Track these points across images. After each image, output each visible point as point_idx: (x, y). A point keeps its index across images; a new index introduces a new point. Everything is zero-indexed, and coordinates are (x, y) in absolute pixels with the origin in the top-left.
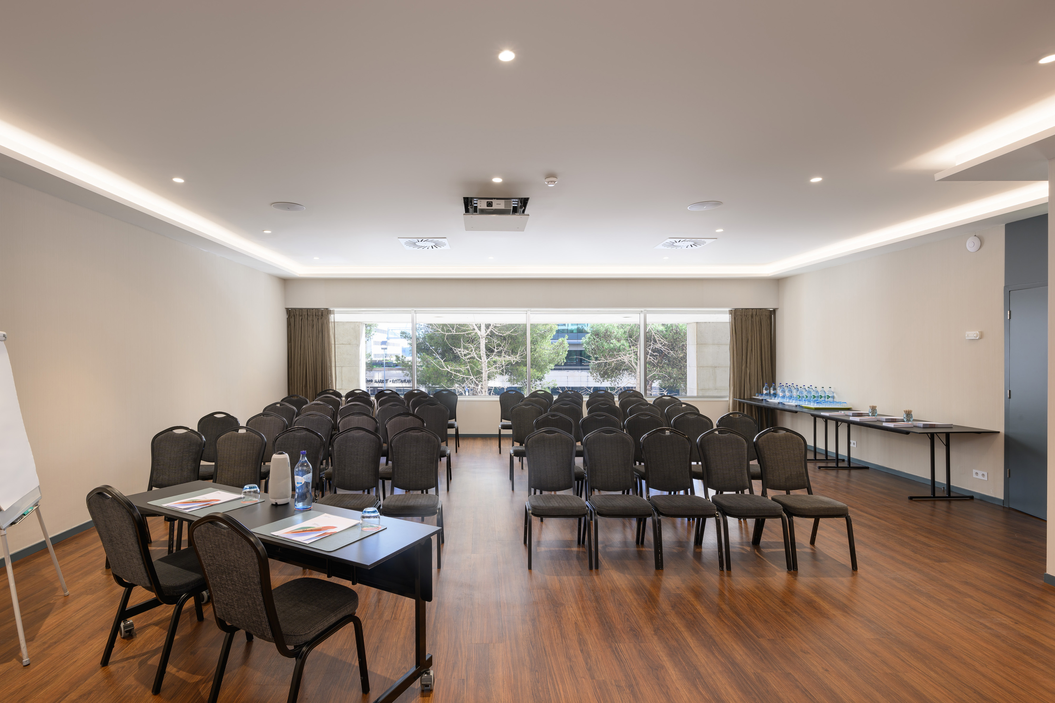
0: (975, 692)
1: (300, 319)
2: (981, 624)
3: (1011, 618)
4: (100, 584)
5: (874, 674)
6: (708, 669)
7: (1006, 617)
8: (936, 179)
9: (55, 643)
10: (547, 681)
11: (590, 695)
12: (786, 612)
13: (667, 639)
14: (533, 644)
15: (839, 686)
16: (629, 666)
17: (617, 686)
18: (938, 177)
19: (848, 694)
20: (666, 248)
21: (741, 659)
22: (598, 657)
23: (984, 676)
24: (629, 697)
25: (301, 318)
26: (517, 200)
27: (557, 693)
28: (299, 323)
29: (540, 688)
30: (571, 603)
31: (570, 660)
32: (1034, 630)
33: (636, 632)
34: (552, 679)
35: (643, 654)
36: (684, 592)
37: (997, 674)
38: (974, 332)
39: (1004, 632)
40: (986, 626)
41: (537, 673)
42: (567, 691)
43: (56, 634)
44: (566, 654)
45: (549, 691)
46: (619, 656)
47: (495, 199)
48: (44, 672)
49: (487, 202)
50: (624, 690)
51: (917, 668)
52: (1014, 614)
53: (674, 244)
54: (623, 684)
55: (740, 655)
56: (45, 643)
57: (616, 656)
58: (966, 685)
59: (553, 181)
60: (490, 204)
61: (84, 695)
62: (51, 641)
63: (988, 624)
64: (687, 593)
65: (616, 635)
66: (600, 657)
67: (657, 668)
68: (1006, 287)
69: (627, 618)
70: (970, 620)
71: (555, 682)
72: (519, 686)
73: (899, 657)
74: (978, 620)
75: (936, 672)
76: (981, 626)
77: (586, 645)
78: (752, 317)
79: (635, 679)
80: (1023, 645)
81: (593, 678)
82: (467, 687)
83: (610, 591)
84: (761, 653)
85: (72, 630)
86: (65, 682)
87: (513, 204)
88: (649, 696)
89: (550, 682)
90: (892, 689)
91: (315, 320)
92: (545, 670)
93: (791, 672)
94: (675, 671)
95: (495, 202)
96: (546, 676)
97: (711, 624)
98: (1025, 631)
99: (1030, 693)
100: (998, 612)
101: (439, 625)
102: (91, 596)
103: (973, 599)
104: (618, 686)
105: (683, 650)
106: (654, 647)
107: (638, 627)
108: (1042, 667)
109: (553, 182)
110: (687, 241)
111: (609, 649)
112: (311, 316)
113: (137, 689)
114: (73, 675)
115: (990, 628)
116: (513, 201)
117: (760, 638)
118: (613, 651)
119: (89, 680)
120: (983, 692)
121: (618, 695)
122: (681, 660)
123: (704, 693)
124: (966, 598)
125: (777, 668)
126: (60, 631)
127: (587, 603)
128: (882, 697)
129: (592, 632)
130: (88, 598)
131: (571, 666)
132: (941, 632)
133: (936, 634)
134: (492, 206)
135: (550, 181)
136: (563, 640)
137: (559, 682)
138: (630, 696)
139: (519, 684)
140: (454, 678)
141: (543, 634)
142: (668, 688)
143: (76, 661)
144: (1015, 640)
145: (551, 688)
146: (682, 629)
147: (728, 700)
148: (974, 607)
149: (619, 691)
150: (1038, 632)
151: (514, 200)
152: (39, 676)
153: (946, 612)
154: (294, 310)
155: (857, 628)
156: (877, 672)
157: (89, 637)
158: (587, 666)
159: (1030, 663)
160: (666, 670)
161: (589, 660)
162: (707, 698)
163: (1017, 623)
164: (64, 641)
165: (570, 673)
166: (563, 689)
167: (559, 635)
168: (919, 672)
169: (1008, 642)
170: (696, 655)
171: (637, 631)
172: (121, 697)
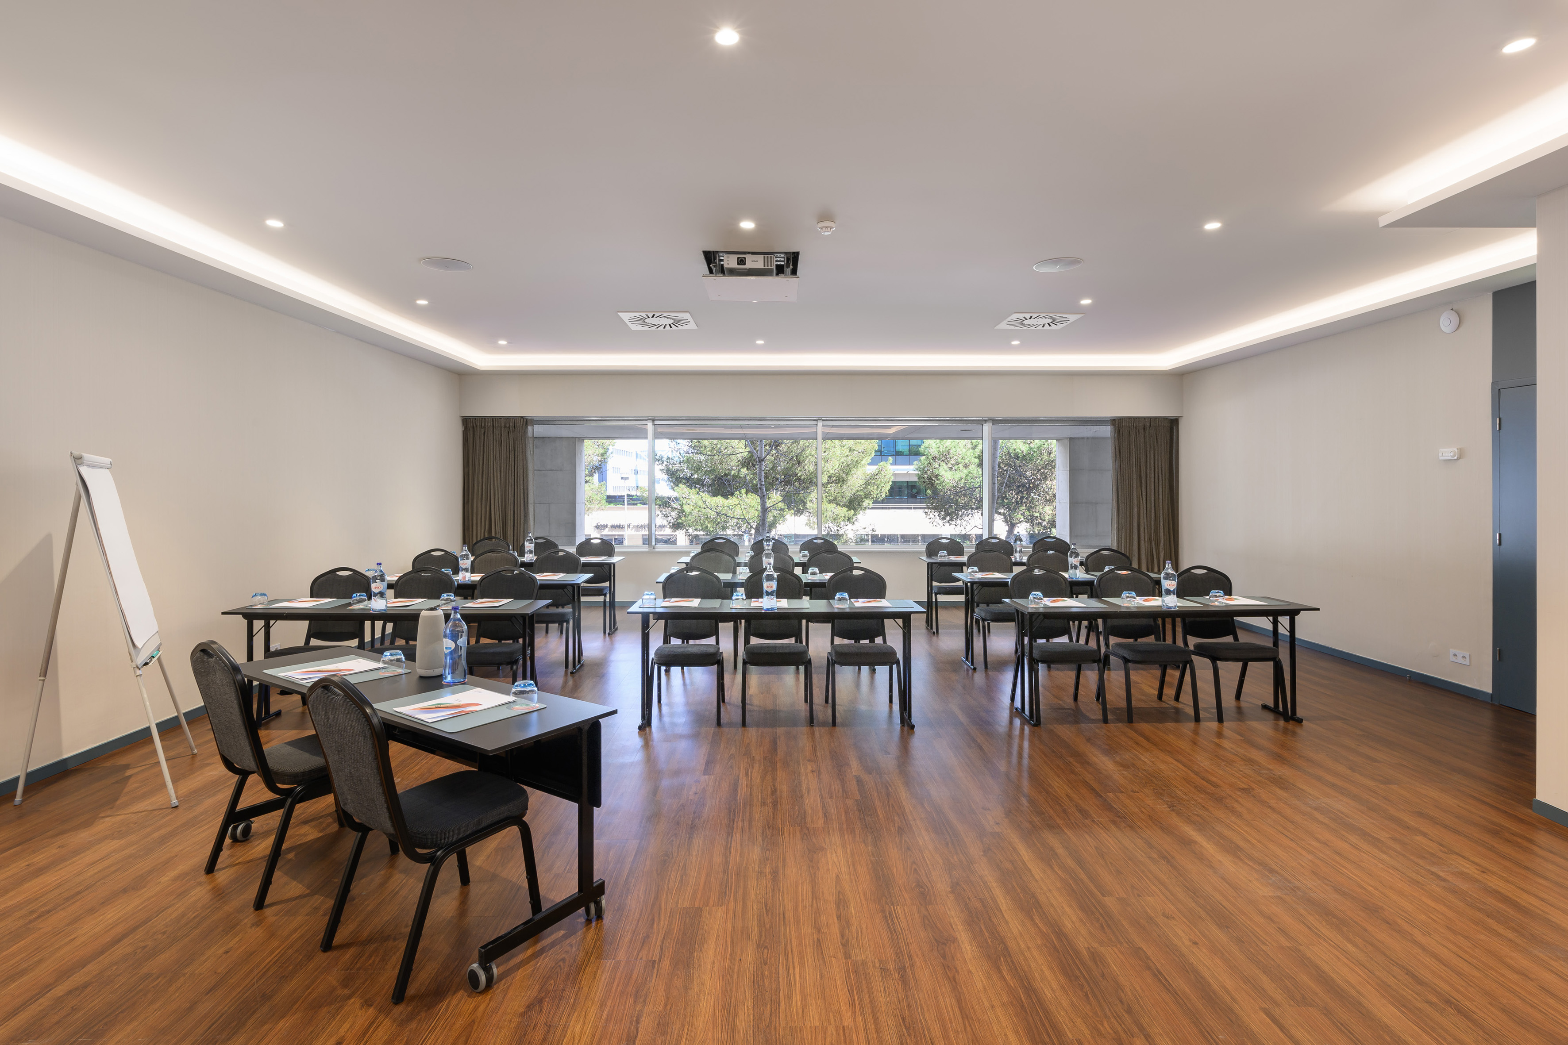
0: (1408, 973)
1: (482, 432)
2: (1433, 873)
3: (1477, 864)
4: (136, 823)
5: (1264, 948)
6: (1021, 943)
7: (1470, 863)
8: (1381, 225)
9: (49, 911)
10: (779, 963)
11: (838, 982)
12: (1150, 858)
13: (969, 898)
14: (768, 908)
15: (1209, 967)
16: (904, 939)
17: (881, 969)
18: (1383, 221)
19: (1220, 978)
20: (1012, 327)
21: (1073, 927)
22: (861, 926)
23: (1424, 949)
24: (896, 984)
25: (483, 430)
26: (782, 255)
27: (790, 980)
28: (480, 437)
29: (766, 973)
30: (837, 847)
31: (819, 931)
32: (1507, 881)
33: (925, 889)
34: (787, 959)
35: (929, 921)
36: (1006, 829)
37: (1444, 946)
38: (1451, 450)
39: (1464, 886)
40: (1439, 877)
41: (766, 951)
42: (806, 977)
43: (52, 899)
44: (815, 921)
45: (779, 977)
46: (892, 925)
47: (749, 253)
48: (22, 955)
49: (738, 258)
50: (891, 974)
51: (1328, 939)
52: (1483, 859)
53: (1024, 322)
54: (891, 966)
55: (1072, 922)
56: (33, 912)
57: (888, 924)
58: (1396, 963)
59: (829, 227)
60: (742, 260)
61: (77, 989)
62: (43, 909)
63: (1441, 874)
64: (1009, 831)
65: (894, 893)
66: (864, 927)
67: (946, 941)
68: (1494, 384)
69: (915, 869)
70: (1417, 868)
71: (791, 964)
72: (736, 970)
73: (1305, 924)
74: (1429, 868)
75: (1355, 945)
76: (1432, 876)
77: (846, 908)
78: (1144, 429)
79: (910, 957)
80: (1488, 903)
81: (847, 956)
82: (657, 972)
83: (897, 829)
84: (1104, 918)
85: (79, 893)
86: (53, 969)
87: (776, 261)
88: (926, 983)
89: (783, 963)
90: (1286, 970)
91: (504, 434)
92: (780, 945)
93: (1142, 946)
94: (971, 945)
95: (749, 258)
96: (779, 955)
97: (1037, 877)
98: (1495, 883)
99: (1486, 974)
100: (1460, 855)
101: (634, 880)
102: (118, 841)
103: (1426, 837)
104: (884, 970)
105: (989, 915)
106: (947, 910)
107: (929, 881)
108: (1510, 934)
109: (829, 229)
110: (1042, 317)
111: (880, 914)
112: (499, 428)
113: (159, 979)
114: (66, 960)
115: (1444, 880)
116: (776, 257)
117: (1105, 896)
118: (885, 917)
119: (89, 967)
120: (1419, 973)
121: (881, 983)
122: (984, 930)
123: (1008, 977)
124: (1417, 835)
125: (1122, 940)
126: (60, 894)
127: (860, 847)
128: (1270, 981)
129: (860, 889)
130: (115, 844)
131: (818, 940)
132: (1372, 886)
133: (1365, 889)
134: (745, 264)
135: (824, 227)
136: (814, 902)
137: (796, 964)
138: (898, 984)
139: (736, 968)
140: (641, 959)
141: (785, 893)
142: (957, 972)
143: (75, 938)
144: (1477, 897)
145: (783, 973)
146: (993, 884)
147: (1042, 988)
148: (1426, 850)
149: (882, 976)
150: (1512, 884)
151: (779, 255)
152: (12, 962)
153: (1384, 857)
154: (474, 420)
155: (1250, 881)
156: (1269, 945)
157: (103, 903)
158: (843, 939)
159: (1494, 930)
160: (959, 945)
161: (847, 931)
162: (1012, 985)
163: (1483, 872)
164: (63, 909)
165: (816, 949)
166: (800, 974)
167: (810, 894)
168: (1330, 944)
169: (1467, 900)
170: (1007, 923)
171: (925, 887)
172: (131, 992)
